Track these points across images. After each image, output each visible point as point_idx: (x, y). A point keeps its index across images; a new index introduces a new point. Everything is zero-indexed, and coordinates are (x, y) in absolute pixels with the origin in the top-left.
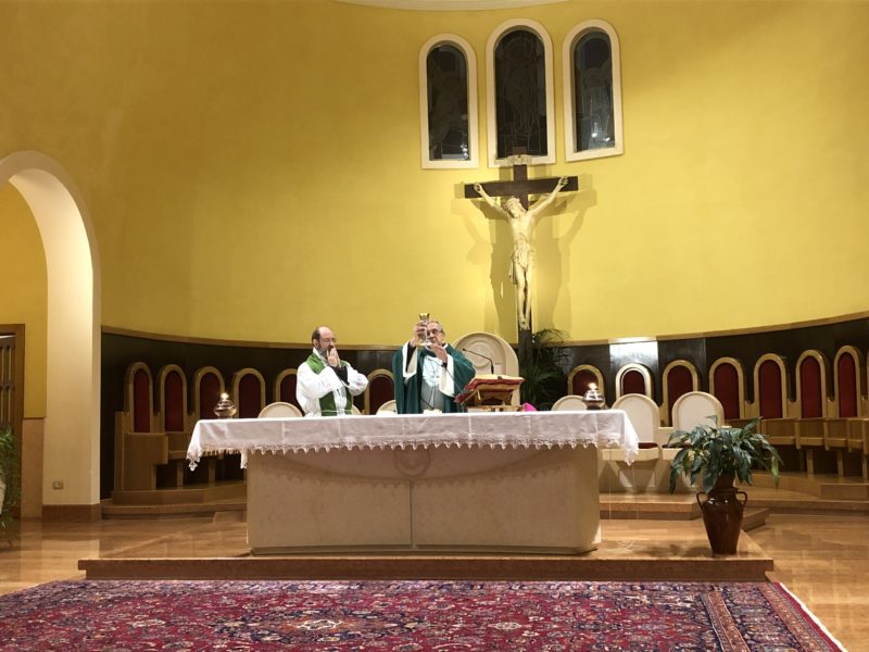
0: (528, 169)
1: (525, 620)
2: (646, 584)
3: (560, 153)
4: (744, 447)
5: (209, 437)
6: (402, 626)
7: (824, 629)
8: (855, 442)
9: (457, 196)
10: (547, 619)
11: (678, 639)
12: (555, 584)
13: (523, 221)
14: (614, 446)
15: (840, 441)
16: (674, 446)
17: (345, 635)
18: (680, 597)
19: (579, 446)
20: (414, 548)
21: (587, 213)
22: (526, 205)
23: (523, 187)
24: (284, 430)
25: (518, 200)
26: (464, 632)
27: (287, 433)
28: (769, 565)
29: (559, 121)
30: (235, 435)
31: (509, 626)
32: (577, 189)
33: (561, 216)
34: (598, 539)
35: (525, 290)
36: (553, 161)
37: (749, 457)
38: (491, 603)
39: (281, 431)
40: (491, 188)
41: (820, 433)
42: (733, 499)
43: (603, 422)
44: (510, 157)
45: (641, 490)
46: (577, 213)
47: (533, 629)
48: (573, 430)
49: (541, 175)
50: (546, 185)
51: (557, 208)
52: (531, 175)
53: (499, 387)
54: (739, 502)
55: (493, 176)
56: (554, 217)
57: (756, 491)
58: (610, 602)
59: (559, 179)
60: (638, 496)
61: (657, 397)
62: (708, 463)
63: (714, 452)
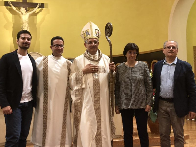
9: (1, 5)
13: (26, 16)
23: (26, 5)
25: (25, 9)
32: (44, 8)
40: (14, 4)
52: (28, 1)
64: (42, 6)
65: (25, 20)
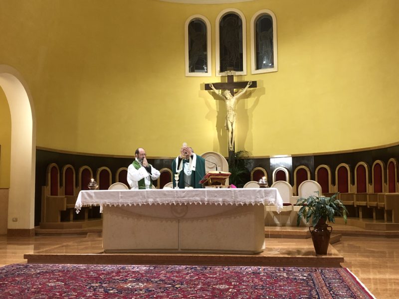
0: (234, 77)
1: (230, 284)
2: (286, 268)
3: (249, 70)
4: (331, 206)
5: (86, 199)
6: (173, 286)
7: (366, 289)
8: (381, 204)
9: (201, 89)
10: (240, 283)
11: (300, 293)
12: (244, 268)
13: (231, 101)
14: (272, 205)
15: (374, 204)
16: (299, 205)
17: (148, 290)
18: (301, 274)
19: (256, 205)
20: (180, 251)
21: (261, 97)
22: (233, 94)
23: (232, 86)
24: (120, 195)
25: (229, 91)
26: (202, 289)
27: (121, 197)
28: (342, 260)
29: (248, 56)
30: (98, 198)
31: (223, 287)
32: (256, 87)
33: (249, 99)
34: (264, 247)
35: (232, 133)
36: (245, 74)
37: (333, 210)
38: (215, 276)
39: (119, 196)
40: (217, 86)
41: (365, 200)
42: (325, 229)
43: (267, 193)
44: (226, 72)
45: (283, 225)
46: (256, 97)
47: (234, 288)
48: (253, 197)
49: (240, 80)
50: (242, 85)
51: (247, 95)
52: (235, 80)
53: (220, 177)
54: (328, 231)
55: (218, 80)
56: (246, 99)
57: (336, 226)
58: (269, 276)
59: (248, 82)
60: (283, 228)
61: (291, 182)
62: (314, 213)
63: (317, 208)
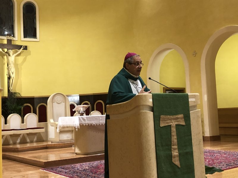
3: (19, 38)
5: (81, 121)
21: (27, 57)
24: (100, 119)
29: (19, 28)
36: (17, 40)
44: (7, 36)
46: (24, 57)
50: (19, 47)
56: (17, 57)
59: (22, 46)
64: (26, 48)
65: (12, 61)
